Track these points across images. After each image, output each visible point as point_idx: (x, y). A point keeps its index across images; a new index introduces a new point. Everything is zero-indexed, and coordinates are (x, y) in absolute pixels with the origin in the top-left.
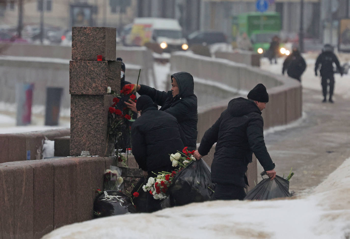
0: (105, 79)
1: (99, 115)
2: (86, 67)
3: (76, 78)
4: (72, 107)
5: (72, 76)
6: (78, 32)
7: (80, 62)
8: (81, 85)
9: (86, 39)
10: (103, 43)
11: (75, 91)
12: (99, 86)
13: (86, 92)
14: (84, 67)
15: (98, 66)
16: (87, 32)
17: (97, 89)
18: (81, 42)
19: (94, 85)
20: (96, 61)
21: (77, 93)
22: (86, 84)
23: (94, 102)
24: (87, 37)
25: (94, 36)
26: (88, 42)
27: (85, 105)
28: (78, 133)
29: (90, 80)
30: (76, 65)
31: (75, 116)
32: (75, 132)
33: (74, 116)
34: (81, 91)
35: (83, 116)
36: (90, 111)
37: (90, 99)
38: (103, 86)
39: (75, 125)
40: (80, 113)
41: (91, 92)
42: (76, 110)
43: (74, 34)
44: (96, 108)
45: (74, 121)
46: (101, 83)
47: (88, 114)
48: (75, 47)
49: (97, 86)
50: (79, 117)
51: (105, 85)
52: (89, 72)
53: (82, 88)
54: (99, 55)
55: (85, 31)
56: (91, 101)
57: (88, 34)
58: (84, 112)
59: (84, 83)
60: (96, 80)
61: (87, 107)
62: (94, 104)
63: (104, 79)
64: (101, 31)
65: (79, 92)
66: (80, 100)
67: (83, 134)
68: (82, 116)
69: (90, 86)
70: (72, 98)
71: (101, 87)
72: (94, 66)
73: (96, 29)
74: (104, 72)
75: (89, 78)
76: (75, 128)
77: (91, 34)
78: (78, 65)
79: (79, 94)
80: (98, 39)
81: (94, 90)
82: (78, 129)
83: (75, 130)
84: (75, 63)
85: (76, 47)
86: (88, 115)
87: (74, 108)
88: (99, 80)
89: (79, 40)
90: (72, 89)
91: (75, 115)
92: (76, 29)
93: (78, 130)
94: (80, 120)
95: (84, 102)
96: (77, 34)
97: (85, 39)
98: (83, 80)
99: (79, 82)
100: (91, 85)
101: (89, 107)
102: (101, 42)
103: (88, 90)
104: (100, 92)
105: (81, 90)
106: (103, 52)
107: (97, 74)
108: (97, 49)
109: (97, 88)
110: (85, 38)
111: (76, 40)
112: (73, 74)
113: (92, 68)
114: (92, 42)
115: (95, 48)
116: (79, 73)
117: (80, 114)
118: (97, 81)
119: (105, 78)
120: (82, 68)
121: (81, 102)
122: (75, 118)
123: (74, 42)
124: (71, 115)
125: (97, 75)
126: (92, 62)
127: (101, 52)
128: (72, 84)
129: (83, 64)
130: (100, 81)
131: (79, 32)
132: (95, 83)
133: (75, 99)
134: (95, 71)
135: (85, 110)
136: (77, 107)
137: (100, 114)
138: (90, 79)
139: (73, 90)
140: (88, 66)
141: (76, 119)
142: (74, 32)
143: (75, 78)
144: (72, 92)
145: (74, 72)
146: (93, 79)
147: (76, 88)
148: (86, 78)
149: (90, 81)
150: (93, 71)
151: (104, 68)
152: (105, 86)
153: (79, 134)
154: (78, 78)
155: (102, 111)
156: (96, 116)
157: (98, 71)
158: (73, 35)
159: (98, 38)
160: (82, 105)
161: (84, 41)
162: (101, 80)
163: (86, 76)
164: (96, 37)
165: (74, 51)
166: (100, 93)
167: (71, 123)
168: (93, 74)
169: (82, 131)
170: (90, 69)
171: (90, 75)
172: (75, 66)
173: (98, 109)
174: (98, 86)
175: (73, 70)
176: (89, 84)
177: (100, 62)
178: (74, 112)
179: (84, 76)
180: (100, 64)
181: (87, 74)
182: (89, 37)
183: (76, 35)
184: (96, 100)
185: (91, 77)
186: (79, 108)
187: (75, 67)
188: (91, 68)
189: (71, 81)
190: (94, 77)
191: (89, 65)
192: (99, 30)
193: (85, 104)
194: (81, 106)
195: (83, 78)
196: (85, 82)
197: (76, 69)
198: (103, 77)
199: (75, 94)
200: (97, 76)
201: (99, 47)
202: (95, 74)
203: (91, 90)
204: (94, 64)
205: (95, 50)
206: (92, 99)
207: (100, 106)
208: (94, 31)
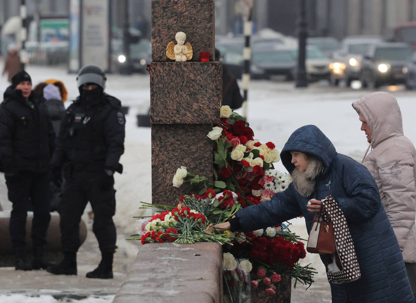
0: (215, 94)
1: (203, 161)
2: (181, 74)
3: (163, 95)
4: (154, 147)
5: (154, 90)
6: (162, 10)
7: (170, 65)
8: (172, 106)
9: (177, 22)
10: (209, 29)
11: (162, 118)
12: (205, 108)
13: (181, 119)
14: (177, 74)
15: (202, 71)
16: (180, 10)
17: (202, 113)
18: (169, 29)
19: (195, 106)
20: (198, 62)
21: (164, 121)
22: (180, 104)
23: (193, 137)
24: (179, 19)
25: (192, 17)
26: (181, 28)
27: (178, 143)
28: (166, 194)
29: (188, 97)
30: (162, 71)
31: (160, 163)
32: (161, 192)
33: (158, 163)
34: (171, 118)
35: (175, 163)
36: (186, 154)
37: (186, 132)
38: (211, 107)
39: (160, 179)
40: (170, 157)
41: (190, 119)
42: (161, 151)
43: (156, 14)
44: (198, 148)
45: (159, 172)
46: (208, 102)
47: (183, 159)
48: (158, 38)
49: (201, 108)
50: (166, 165)
51: (216, 105)
52: (185, 82)
53: (175, 112)
54: (201, 51)
55: (176, 7)
56: (189, 136)
57: (181, 13)
58: (176, 156)
59: (178, 103)
60: (199, 97)
61: (181, 147)
62: (194, 140)
63: (214, 96)
64: (205, 7)
65: (168, 120)
66: (168, 133)
67: (175, 195)
68: (173, 164)
69: (189, 107)
70: (154, 131)
71: (208, 110)
72: (195, 72)
73: (196, 4)
74: (213, 82)
75: (187, 93)
76: (160, 185)
77: (187, 13)
78: (165, 70)
79: (168, 123)
80: (199, 22)
81: (195, 115)
82: (166, 187)
83: (161, 188)
84: (160, 66)
85: (160, 37)
86: (185, 160)
87: (157, 149)
88: (204, 97)
89: (165, 24)
90: (155, 114)
91: (159, 161)
92: (159, 6)
93: (166, 189)
94: (169, 171)
95: (176, 137)
96: (161, 13)
97: (175, 22)
98: (175, 97)
99: (168, 101)
100: (191, 106)
101: (185, 146)
102: (206, 27)
103: (186, 115)
104: (207, 119)
105: (172, 115)
106: (209, 46)
107: (202, 86)
108: (197, 40)
109: (201, 111)
110: (175, 20)
111: (159, 25)
112: (156, 87)
113: (192, 76)
114: (188, 27)
115: (194, 38)
116: (167, 85)
117: (168, 160)
118: (201, 99)
119: (217, 92)
120: (173, 76)
121: (170, 137)
122: (161, 167)
123: (155, 29)
124: (153, 162)
125: (202, 88)
126: (191, 64)
127: (206, 45)
128: (155, 106)
129: (174, 69)
130: (206, 99)
131: (164, 10)
132: (198, 103)
133: (160, 132)
134: (198, 81)
135: (177, 152)
136: (163, 147)
137: (206, 159)
138: (187, 95)
139: (156, 116)
140: (184, 71)
141: (161, 169)
142: (155, 10)
143: (159, 94)
144: (155, 120)
145: (158, 83)
146: (194, 95)
147: (163, 113)
148: (181, 93)
149: (187, 99)
150: (193, 81)
151: (213, 76)
152: (216, 107)
153: (167, 196)
154: (166, 94)
155: (210, 152)
156: (197, 162)
157: (202, 81)
158: (154, 16)
159: (199, 20)
160: (172, 144)
161: (173, 26)
162: (208, 96)
163: (181, 91)
164: (196, 18)
165: (156, 45)
166: (206, 121)
167: (153, 177)
168: (194, 85)
169: (172, 191)
170: (188, 77)
171: (188, 88)
172: (160, 72)
173: (202, 149)
174: (203, 108)
175: (156, 80)
176: (186, 104)
177: (206, 64)
178: (157, 156)
179: (178, 90)
180: (206, 67)
181: (182, 86)
182: (182, 19)
183: (160, 15)
184: (198, 132)
185: (190, 91)
186: (166, 148)
187: (161, 74)
188: (189, 75)
189: (154, 100)
190: (196, 91)
191: (185, 69)
192: (201, 6)
193: (178, 140)
194: (170, 145)
195: (175, 93)
196: (178, 101)
197: (162, 78)
198: (212, 91)
199: (161, 123)
200: (201, 90)
201: (201, 37)
202: (197, 87)
203: (190, 115)
204: (194, 69)
205: (195, 41)
206: (191, 131)
207: (205, 144)
208: (193, 7)
